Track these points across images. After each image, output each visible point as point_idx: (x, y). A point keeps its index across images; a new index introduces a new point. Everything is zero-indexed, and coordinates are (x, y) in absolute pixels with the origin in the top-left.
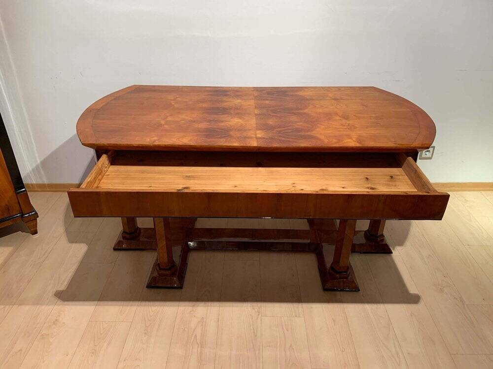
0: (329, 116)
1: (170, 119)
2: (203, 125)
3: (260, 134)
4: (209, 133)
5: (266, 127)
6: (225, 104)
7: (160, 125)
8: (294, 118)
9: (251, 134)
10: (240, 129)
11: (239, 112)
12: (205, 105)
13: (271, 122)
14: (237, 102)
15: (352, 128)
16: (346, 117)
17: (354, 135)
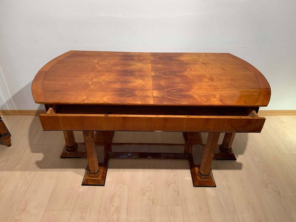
0: (200, 78)
1: (95, 80)
2: (117, 86)
3: (155, 93)
4: (122, 92)
5: (158, 88)
6: (132, 68)
7: (88, 86)
8: (178, 80)
9: (149, 93)
10: (142, 89)
11: (141, 75)
12: (118, 68)
13: (162, 83)
14: (139, 65)
15: (215, 88)
16: (211, 79)
17: (218, 94)
